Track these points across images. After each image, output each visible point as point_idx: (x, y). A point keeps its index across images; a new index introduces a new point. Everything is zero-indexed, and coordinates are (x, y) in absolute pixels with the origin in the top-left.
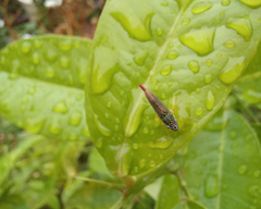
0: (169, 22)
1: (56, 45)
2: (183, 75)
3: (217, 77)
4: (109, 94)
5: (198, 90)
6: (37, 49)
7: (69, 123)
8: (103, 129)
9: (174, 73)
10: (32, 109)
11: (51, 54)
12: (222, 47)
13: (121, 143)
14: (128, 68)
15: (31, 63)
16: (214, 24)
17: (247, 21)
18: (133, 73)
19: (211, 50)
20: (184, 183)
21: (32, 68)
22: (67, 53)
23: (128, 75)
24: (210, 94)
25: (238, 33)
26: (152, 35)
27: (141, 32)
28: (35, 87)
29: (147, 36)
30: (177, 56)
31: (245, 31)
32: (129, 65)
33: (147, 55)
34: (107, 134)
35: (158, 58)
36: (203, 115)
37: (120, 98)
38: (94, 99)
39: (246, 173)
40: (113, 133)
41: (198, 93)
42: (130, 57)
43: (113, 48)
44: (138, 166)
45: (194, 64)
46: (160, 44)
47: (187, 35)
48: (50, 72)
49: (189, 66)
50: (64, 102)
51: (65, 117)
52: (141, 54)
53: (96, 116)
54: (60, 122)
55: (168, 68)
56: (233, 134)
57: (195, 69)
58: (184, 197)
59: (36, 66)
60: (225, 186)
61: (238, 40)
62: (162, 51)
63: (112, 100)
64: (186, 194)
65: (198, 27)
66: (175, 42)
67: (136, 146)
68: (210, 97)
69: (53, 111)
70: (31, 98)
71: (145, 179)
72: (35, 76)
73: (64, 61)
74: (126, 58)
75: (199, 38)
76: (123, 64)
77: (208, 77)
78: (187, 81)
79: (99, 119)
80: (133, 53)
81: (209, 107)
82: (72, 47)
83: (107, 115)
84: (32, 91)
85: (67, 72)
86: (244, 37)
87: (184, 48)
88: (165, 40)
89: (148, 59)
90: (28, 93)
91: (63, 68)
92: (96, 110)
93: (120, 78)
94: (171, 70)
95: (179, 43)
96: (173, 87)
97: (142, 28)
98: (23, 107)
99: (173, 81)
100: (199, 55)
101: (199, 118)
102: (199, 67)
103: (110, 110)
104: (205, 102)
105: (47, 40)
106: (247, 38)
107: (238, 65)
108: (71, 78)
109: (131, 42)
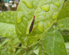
0: (38, 3)
1: (10, 14)
2: (41, 17)
3: (51, 17)
4: (22, 23)
5: (46, 21)
6: (4, 15)
7: (13, 34)
8: (20, 33)
9: (39, 17)
10: (4, 30)
11: (8, 16)
12: (52, 9)
13: (25, 36)
14: (27, 16)
15: (3, 19)
16: (50, 3)
17: (59, 2)
18: (28, 17)
19: (49, 10)
20: (43, 48)
21: (3, 20)
22: (12, 16)
23: (27, 18)
24: (49, 22)
25: (56, 6)
26: (33, 7)
27: (30, 6)
28: (4, 25)
29: (32, 7)
30: (40, 12)
31: (58, 5)
32: (27, 15)
33: (32, 12)
34: (21, 34)
35: (35, 13)
36: (47, 28)
37: (25, 24)
38: (17, 25)
39: (60, 47)
40: (23, 34)
41: (46, 22)
42: (27, 13)
43: (22, 10)
44: (30, 43)
45: (44, 14)
46: (35, 9)
47: (43, 6)
48: (8, 21)
49: (43, 15)
50: (12, 28)
51: (13, 32)
52: (30, 12)
53: (18, 29)
54: (11, 33)
55: (37, 15)
56: (57, 36)
57: (45, 16)
58: (43, 51)
59: (4, 19)
60: (55, 50)
61: (56, 7)
62: (36, 11)
63: (22, 25)
64: (44, 51)
65: (45, 4)
66: (39, 9)
67: (29, 37)
68: (49, 23)
69: (9, 31)
70: (3, 28)
71: (32, 47)
72: (4, 22)
73: (12, 17)
74: (26, 13)
75: (46, 7)
76: (25, 15)
77: (48, 17)
78: (43, 19)
79: (19, 30)
80: (28, 12)
81: (49, 26)
82: (14, 14)
83: (21, 29)
84: (3, 26)
85: (12, 20)
86: (58, 7)
87: (42, 10)
88: (36, 8)
89: (32, 13)
90: (2, 26)
91: (11, 19)
92: (18, 28)
93: (25, 19)
94: (38, 16)
95: (40, 9)
96: (39, 21)
97: (30, 5)
98: (1, 30)
99: (39, 19)
100: (46, 12)
101: (46, 29)
102: (46, 15)
103: (22, 27)
104: (48, 24)
105: (7, 12)
106: (59, 7)
107: (56, 14)
108: (14, 22)
109: (27, 9)
